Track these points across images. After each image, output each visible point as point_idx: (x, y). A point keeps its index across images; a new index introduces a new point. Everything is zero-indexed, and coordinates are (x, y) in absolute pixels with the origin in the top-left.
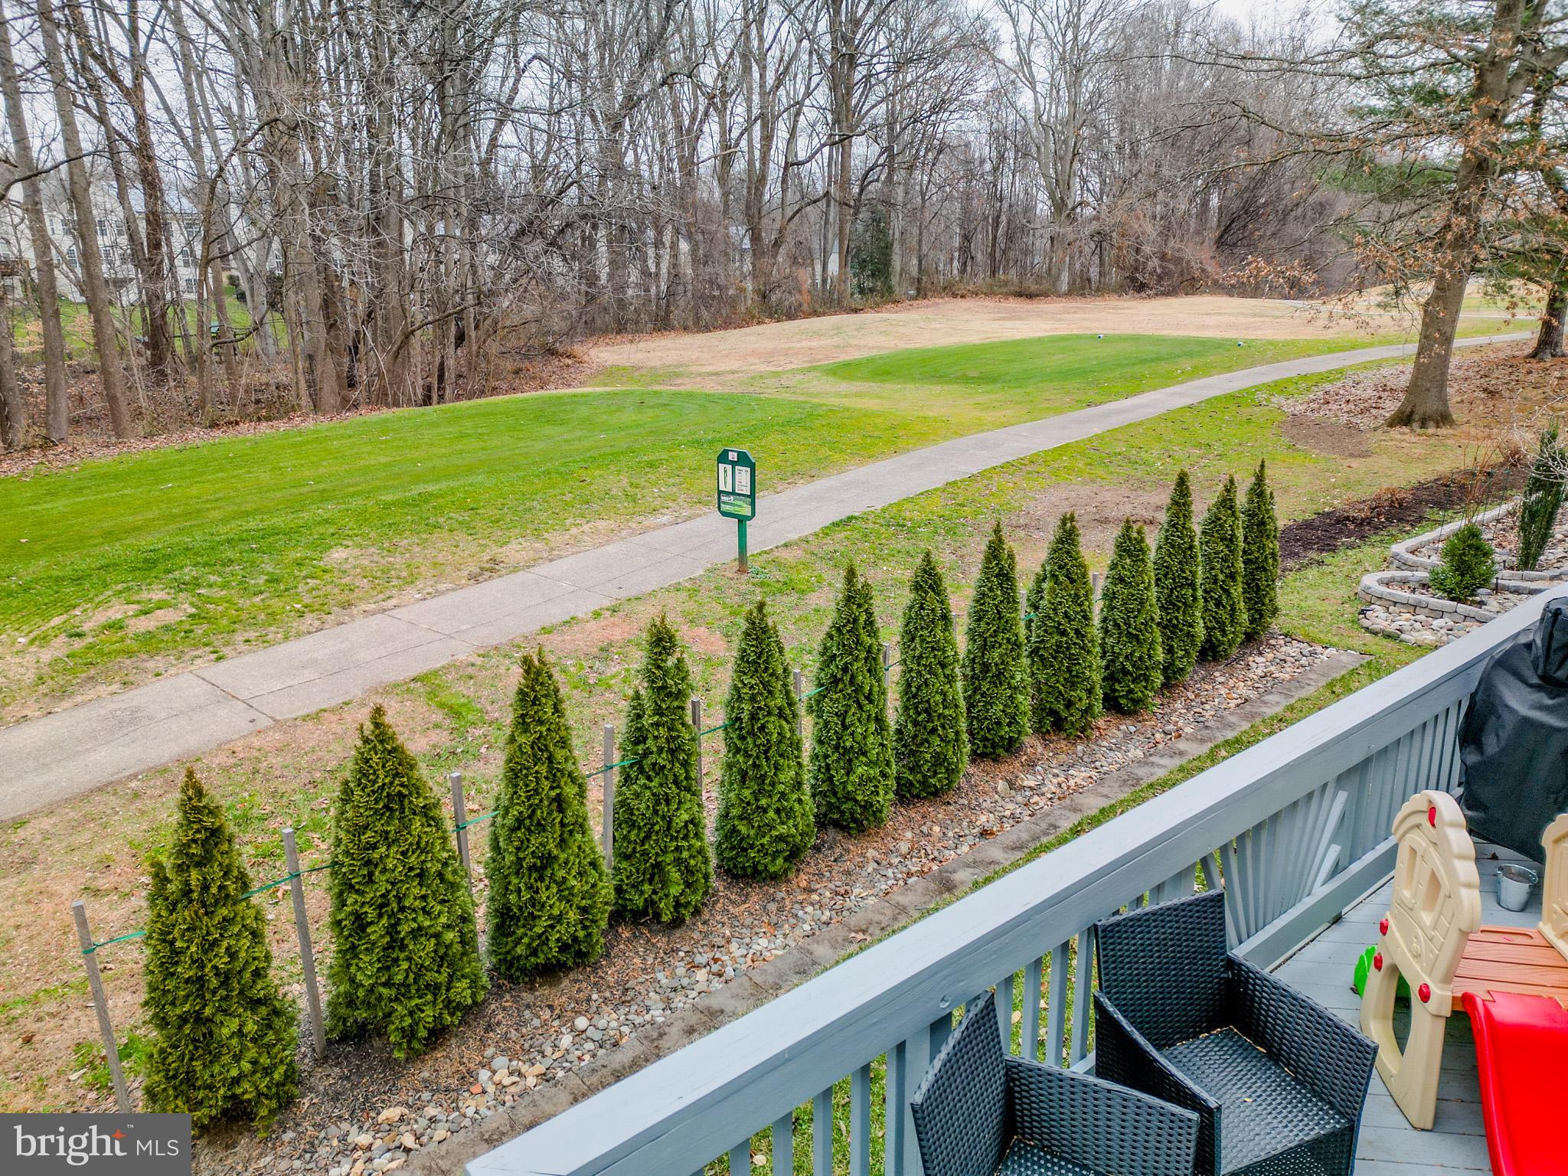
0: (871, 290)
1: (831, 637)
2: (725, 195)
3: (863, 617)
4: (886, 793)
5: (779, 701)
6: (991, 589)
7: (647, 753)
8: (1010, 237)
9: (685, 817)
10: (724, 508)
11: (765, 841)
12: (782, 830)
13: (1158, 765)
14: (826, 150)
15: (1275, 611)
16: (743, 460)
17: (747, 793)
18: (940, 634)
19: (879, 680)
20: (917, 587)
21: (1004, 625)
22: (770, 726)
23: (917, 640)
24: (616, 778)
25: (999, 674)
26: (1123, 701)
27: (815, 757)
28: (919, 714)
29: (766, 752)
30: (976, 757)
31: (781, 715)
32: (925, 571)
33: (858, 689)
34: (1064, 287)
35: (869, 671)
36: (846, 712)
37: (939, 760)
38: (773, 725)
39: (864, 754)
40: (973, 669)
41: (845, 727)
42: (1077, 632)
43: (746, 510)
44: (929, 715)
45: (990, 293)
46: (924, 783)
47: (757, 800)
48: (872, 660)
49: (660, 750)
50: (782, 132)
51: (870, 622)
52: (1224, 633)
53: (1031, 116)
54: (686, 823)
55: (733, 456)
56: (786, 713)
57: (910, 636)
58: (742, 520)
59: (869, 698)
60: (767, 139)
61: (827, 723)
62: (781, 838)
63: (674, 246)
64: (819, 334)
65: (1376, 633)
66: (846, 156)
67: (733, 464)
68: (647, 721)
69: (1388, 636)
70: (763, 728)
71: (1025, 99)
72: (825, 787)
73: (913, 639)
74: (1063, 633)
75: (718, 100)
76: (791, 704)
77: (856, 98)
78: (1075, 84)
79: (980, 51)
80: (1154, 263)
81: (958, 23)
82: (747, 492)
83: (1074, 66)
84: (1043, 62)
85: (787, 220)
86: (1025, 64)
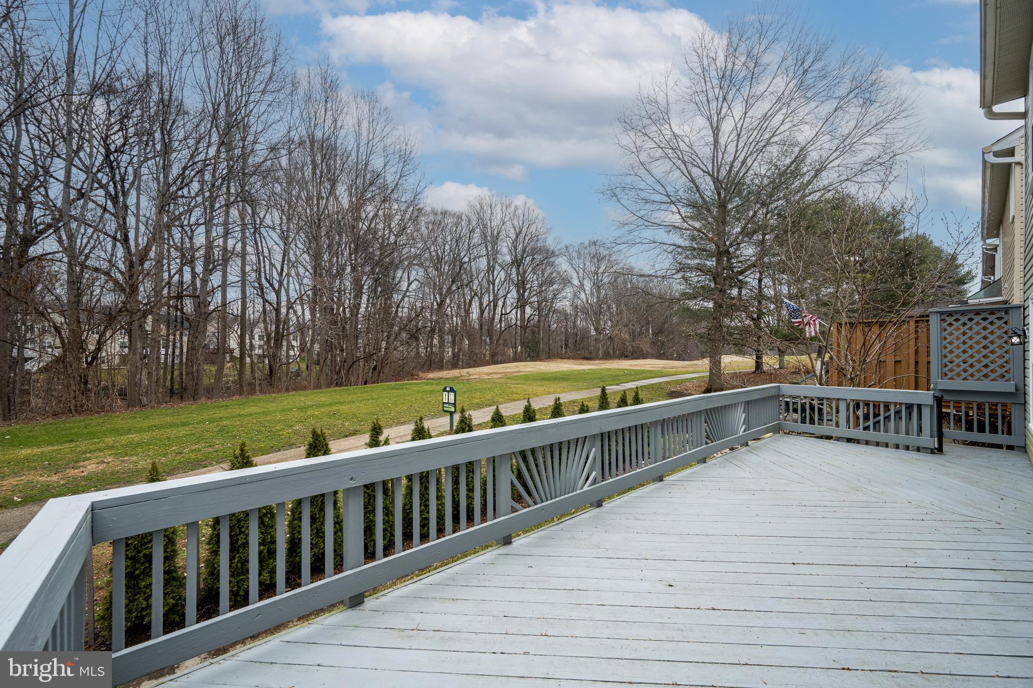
0: (533, 356)
2: (481, 325)
8: (582, 340)
10: (445, 409)
14: (514, 311)
16: (452, 390)
34: (601, 356)
43: (453, 409)
45: (573, 359)
50: (500, 303)
53: (585, 301)
55: (448, 389)
58: (451, 413)
60: (495, 306)
63: (461, 343)
64: (509, 368)
66: (523, 312)
67: (448, 392)
71: (583, 296)
75: (479, 295)
77: (526, 294)
78: (598, 291)
79: (566, 281)
80: (630, 348)
81: (559, 273)
82: (453, 402)
83: (597, 286)
84: (588, 285)
85: (502, 332)
86: (582, 285)
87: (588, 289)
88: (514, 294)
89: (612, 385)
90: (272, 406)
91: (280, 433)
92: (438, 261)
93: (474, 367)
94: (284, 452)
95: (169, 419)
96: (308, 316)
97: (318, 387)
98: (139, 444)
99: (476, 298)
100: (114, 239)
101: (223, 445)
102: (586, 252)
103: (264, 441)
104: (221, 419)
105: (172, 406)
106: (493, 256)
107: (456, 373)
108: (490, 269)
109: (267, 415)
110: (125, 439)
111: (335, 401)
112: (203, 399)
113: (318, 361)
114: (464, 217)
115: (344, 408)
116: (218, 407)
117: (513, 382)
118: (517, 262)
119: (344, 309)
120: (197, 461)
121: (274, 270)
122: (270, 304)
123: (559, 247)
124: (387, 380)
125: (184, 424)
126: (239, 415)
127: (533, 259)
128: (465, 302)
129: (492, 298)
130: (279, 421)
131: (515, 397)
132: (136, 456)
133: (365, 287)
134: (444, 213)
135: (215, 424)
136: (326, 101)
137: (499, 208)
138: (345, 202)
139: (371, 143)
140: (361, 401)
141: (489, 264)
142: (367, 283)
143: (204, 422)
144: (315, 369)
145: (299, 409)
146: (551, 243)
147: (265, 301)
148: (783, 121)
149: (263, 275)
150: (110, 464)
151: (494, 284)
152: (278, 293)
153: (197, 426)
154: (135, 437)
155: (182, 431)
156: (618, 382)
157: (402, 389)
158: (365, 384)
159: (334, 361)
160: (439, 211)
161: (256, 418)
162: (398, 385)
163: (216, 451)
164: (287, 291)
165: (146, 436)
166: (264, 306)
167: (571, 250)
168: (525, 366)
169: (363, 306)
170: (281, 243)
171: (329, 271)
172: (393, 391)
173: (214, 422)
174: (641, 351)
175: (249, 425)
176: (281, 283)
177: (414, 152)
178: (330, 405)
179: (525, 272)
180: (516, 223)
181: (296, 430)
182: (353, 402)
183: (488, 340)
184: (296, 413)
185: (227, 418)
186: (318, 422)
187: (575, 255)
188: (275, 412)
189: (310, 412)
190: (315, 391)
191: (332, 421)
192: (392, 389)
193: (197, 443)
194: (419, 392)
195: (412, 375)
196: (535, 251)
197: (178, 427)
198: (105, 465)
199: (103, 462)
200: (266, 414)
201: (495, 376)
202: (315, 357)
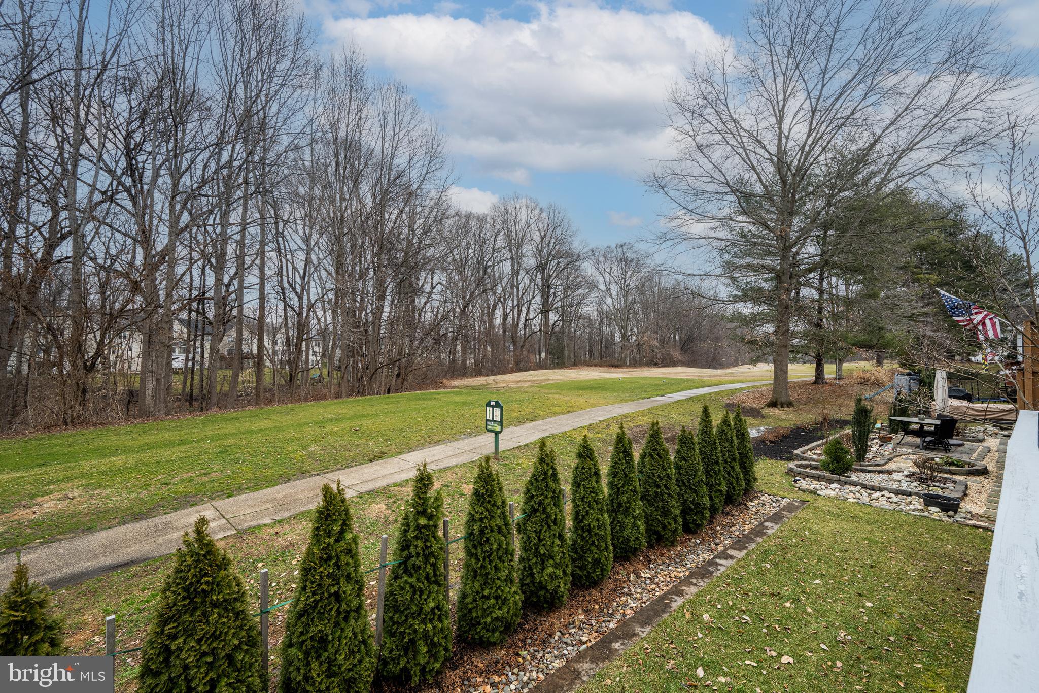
0: (557, 362)
1: (532, 484)
2: (504, 331)
3: (551, 472)
4: (565, 584)
5: (499, 522)
6: (620, 460)
7: (410, 556)
8: (607, 347)
9: (432, 605)
10: (489, 428)
11: (489, 619)
12: (499, 613)
13: (721, 565)
14: (540, 315)
15: (755, 479)
16: (498, 405)
17: (477, 584)
18: (593, 484)
19: (561, 511)
20: (580, 456)
21: (627, 480)
22: (492, 539)
23: (582, 488)
24: (388, 573)
25: (627, 509)
26: (691, 526)
27: (522, 560)
28: (584, 532)
29: (489, 556)
30: (616, 559)
31: (500, 531)
32: (584, 447)
33: (548, 516)
34: (628, 364)
35: (554, 505)
36: (541, 530)
37: (597, 562)
38: (494, 537)
39: (552, 558)
40: (613, 506)
41: (540, 540)
42: (665, 486)
43: (498, 429)
44: (590, 533)
45: (601, 366)
46: (588, 576)
47: (483, 590)
48: (557, 497)
49: (418, 555)
50: (524, 310)
51: (555, 475)
52: (734, 491)
53: (611, 306)
54: (433, 609)
55: (493, 403)
56: (503, 530)
57: (577, 485)
58: (497, 434)
59: (555, 522)
60: (519, 312)
61: (529, 538)
62: (497, 619)
63: (485, 349)
64: (537, 375)
65: (804, 491)
66: (547, 318)
67: (493, 407)
68: (411, 535)
69: (811, 492)
70: (488, 540)
71: (609, 301)
72: (528, 581)
73: (579, 486)
74: (658, 486)
75: (502, 300)
76: (506, 525)
77: (550, 299)
78: (626, 296)
79: (592, 286)
80: (659, 355)
81: (584, 278)
82: (499, 419)
83: (625, 291)
84: (614, 289)
85: (526, 338)
86: (608, 290)
87: (614, 293)
88: (538, 299)
89: (657, 396)
90: (287, 420)
91: (292, 456)
92: (460, 266)
93: (499, 374)
94: (294, 483)
95: (167, 436)
96: (329, 319)
97: (338, 396)
98: (120, 471)
99: (500, 304)
100: (135, 240)
101: (221, 472)
102: (613, 255)
103: (272, 467)
104: (226, 436)
105: (178, 418)
106: (517, 260)
107: (480, 380)
108: (515, 273)
109: (279, 431)
110: (105, 463)
111: (358, 414)
112: (214, 409)
113: (340, 367)
114: (488, 220)
115: (368, 423)
116: (227, 420)
117: (547, 391)
118: (541, 267)
119: (367, 314)
120: (185, 497)
121: (297, 274)
122: (292, 308)
123: (585, 250)
124: (412, 388)
125: (182, 443)
126: (248, 432)
127: (558, 263)
128: (488, 307)
129: (516, 302)
130: (292, 440)
131: (557, 409)
132: (111, 487)
133: (388, 291)
134: (469, 216)
135: (217, 443)
136: (351, 90)
137: (523, 211)
138: (369, 201)
139: (396, 137)
140: (386, 414)
141: (513, 268)
142: (390, 286)
143: (204, 440)
144: (336, 375)
145: (316, 423)
146: (577, 246)
147: (287, 305)
148: (866, 95)
149: (285, 278)
150: (75, 501)
151: (518, 289)
152: (300, 297)
153: (197, 445)
154: (118, 461)
155: (176, 453)
156: (661, 392)
157: (430, 399)
158: (388, 393)
159: (355, 367)
160: (463, 213)
161: (266, 435)
162: (424, 394)
163: (211, 482)
164: (308, 294)
165: (132, 459)
166: (285, 310)
167: (597, 254)
168: (554, 373)
169: (386, 309)
170: (304, 247)
171: (352, 274)
172: (421, 402)
173: (217, 440)
174: (672, 358)
175: (257, 445)
176: (303, 289)
177: (442, 145)
178: (351, 418)
179: (550, 276)
180: (541, 226)
181: (311, 452)
182: (377, 415)
183: (512, 347)
184: (312, 430)
185: (232, 435)
186: (337, 441)
187: (601, 259)
188: (288, 427)
189: (328, 428)
190: (336, 401)
191: (354, 440)
192: (420, 399)
193: (189, 470)
194: (450, 403)
195: (436, 383)
196: (559, 255)
197: (174, 446)
198: (68, 501)
199: (67, 497)
200: (278, 429)
201: (525, 385)
202: (337, 363)
